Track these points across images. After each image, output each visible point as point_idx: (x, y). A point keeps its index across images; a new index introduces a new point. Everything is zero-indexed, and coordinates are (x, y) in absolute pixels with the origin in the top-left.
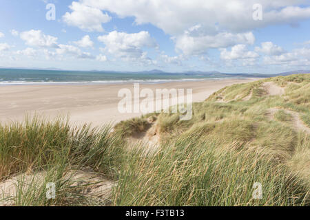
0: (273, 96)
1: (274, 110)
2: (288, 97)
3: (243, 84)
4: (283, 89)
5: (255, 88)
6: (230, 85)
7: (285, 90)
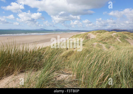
0: (93, 39)
1: (95, 44)
2: (98, 39)
3: (80, 34)
4: (95, 36)
5: (85, 36)
6: (75, 35)
7: (96, 36)
